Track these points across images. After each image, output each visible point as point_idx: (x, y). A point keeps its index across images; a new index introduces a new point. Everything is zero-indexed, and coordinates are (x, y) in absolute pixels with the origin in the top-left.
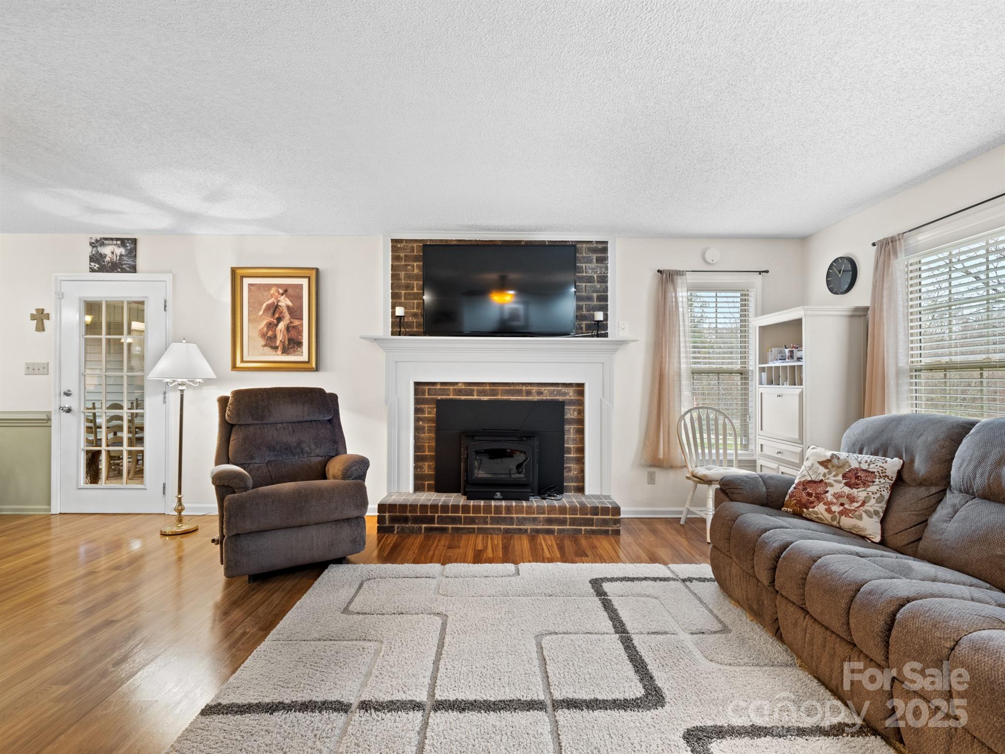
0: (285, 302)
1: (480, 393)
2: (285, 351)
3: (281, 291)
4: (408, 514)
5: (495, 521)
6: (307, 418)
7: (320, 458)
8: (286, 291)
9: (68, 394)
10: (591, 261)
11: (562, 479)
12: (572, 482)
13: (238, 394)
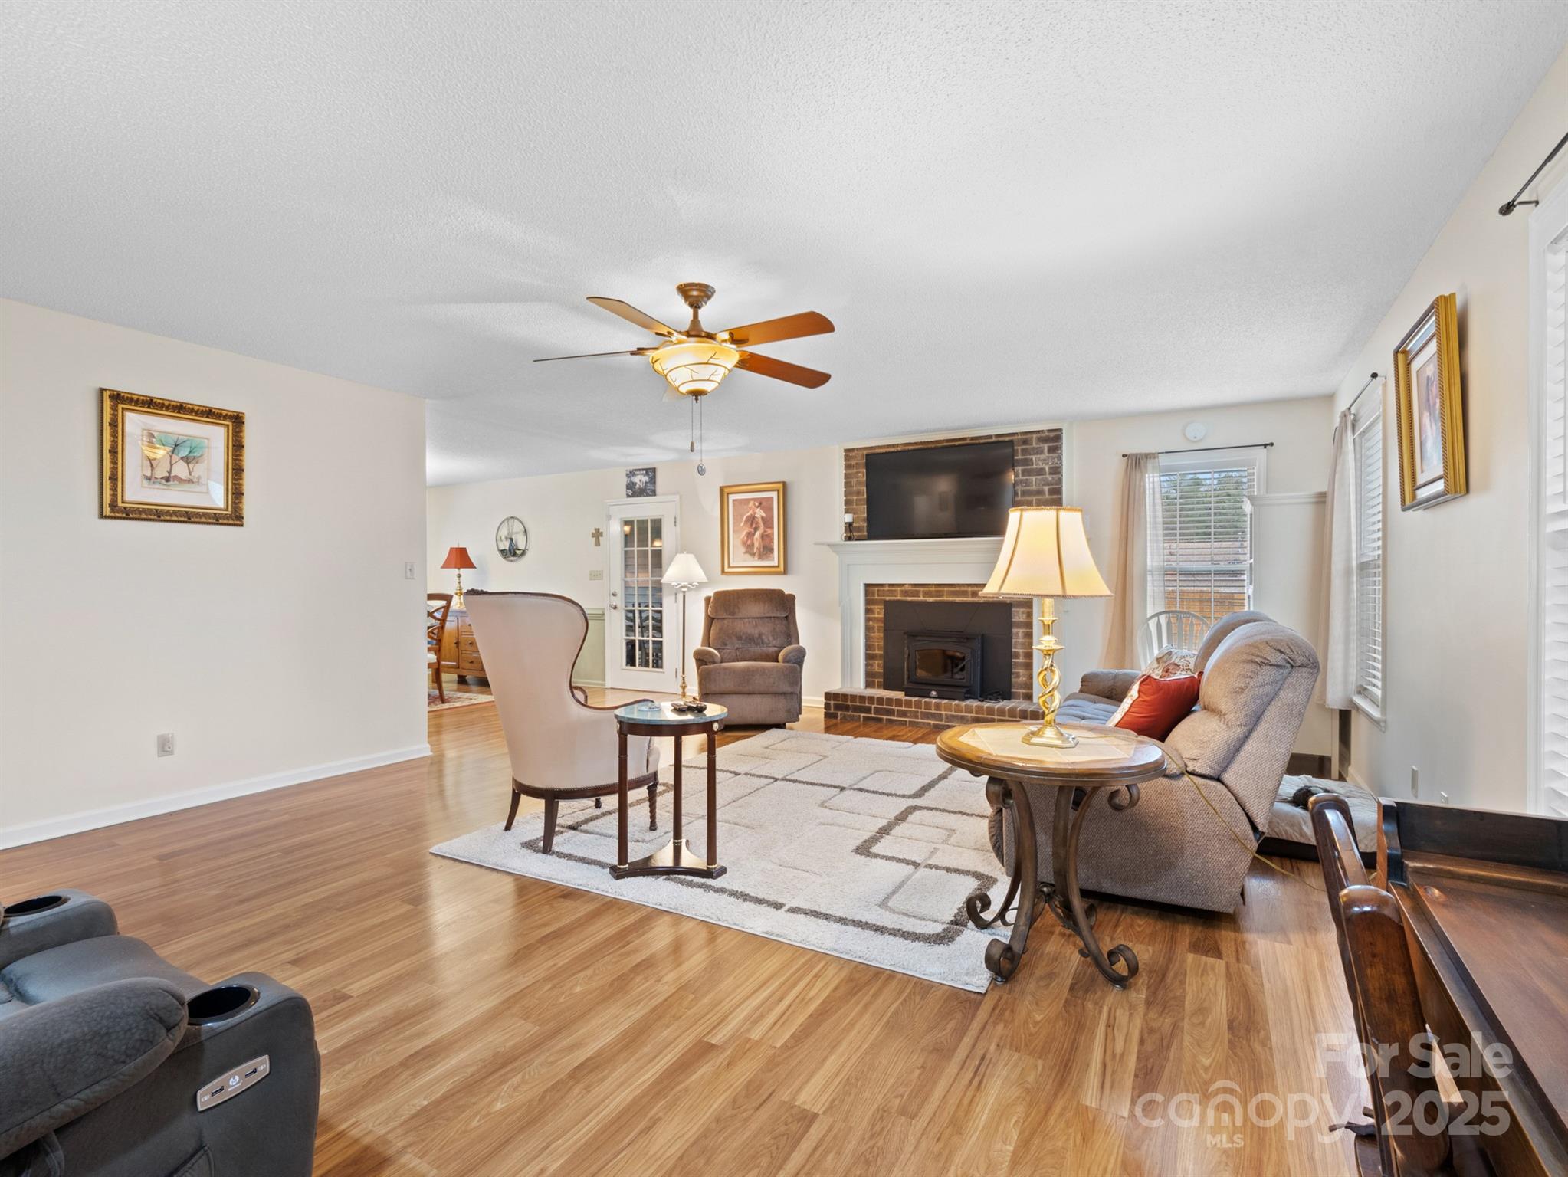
0: (760, 513)
1: (926, 594)
2: (761, 557)
3: (757, 504)
4: (849, 703)
5: (926, 715)
6: (767, 615)
7: (776, 649)
8: (760, 504)
9: (614, 595)
10: (1041, 452)
11: (1010, 685)
12: (1021, 688)
13: (718, 594)
